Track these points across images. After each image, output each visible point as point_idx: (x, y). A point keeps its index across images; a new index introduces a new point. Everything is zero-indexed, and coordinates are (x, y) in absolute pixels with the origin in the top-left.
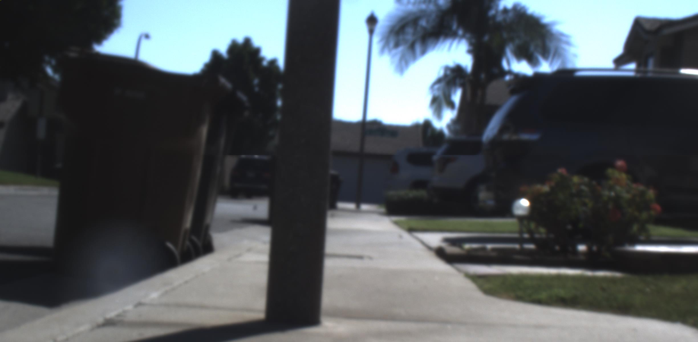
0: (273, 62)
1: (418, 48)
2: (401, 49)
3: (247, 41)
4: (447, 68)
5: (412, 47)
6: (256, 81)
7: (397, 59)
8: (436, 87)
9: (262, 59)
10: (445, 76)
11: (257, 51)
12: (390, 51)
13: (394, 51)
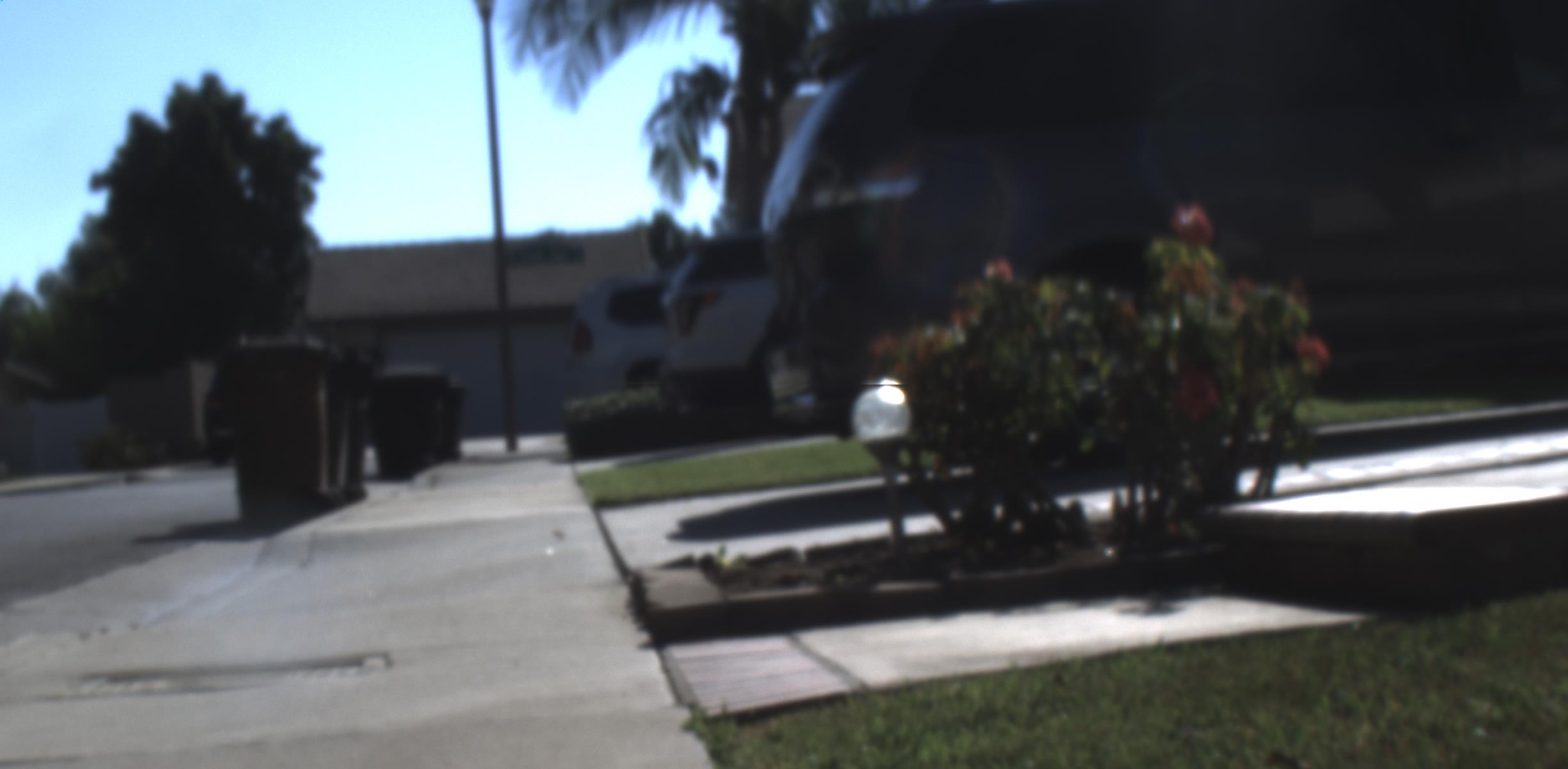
0: (278, 125)
1: (605, 39)
2: (563, 47)
3: (211, 83)
4: (678, 77)
5: (590, 38)
6: (244, 174)
7: (558, 71)
8: (660, 125)
9: (251, 121)
10: (678, 95)
11: (236, 103)
12: (538, 55)
13: (548, 55)
